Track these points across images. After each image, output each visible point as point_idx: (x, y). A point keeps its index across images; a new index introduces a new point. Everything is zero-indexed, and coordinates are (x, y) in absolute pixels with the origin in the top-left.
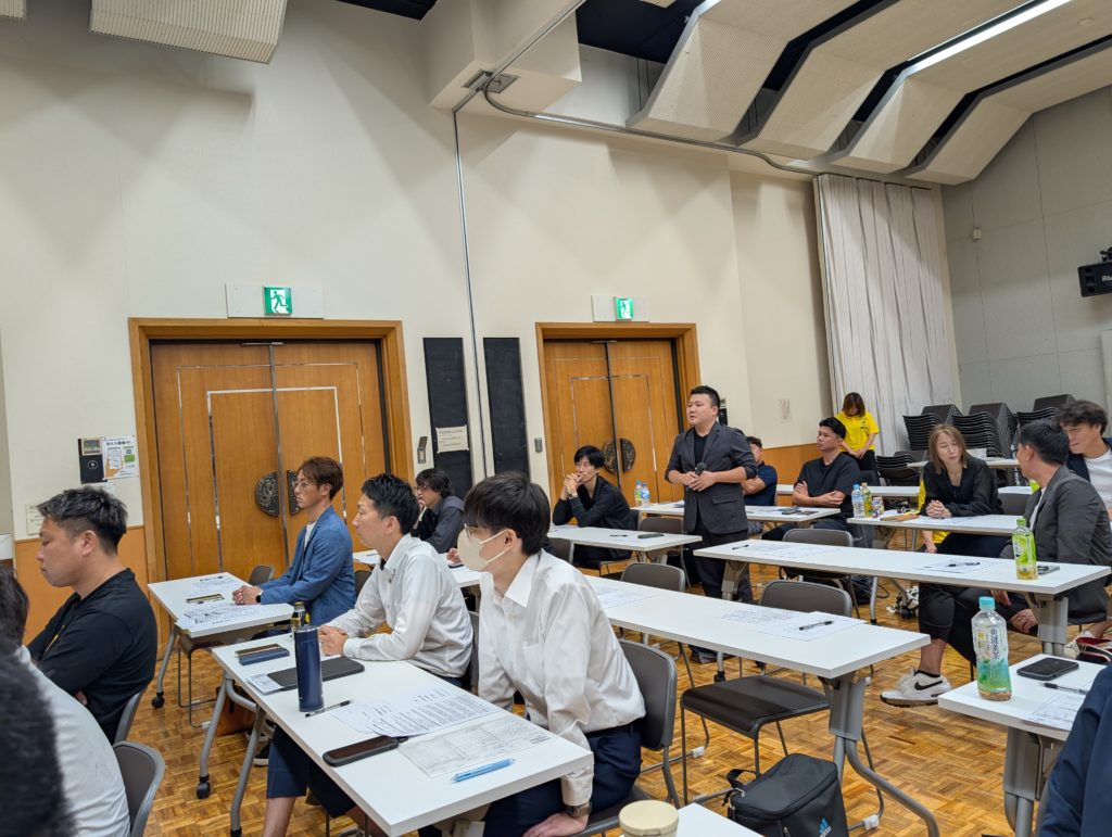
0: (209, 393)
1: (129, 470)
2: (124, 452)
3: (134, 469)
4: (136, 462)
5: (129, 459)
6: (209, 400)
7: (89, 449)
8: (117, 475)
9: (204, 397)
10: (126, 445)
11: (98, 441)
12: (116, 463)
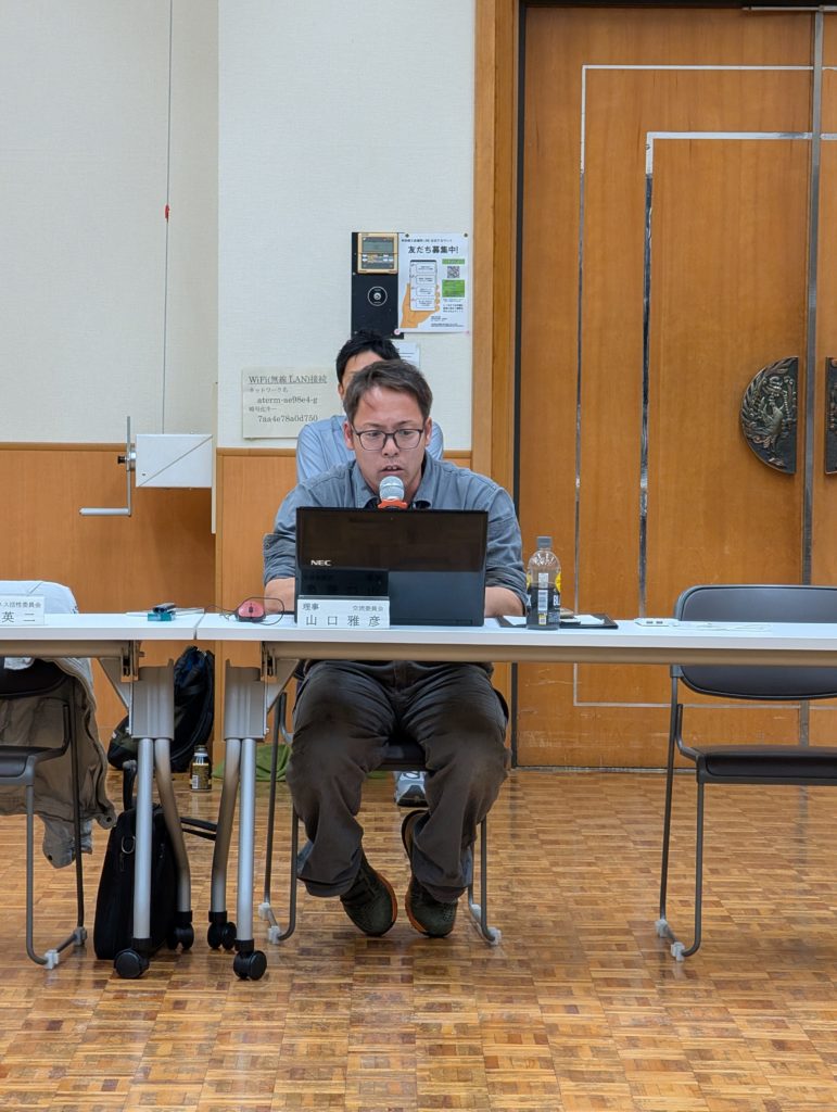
0: (651, 137)
1: (450, 317)
2: (443, 274)
3: (461, 315)
4: (467, 300)
5: (453, 289)
6: (649, 154)
7: (372, 259)
8: (425, 325)
9: (639, 146)
10: (449, 255)
11: (391, 240)
12: (426, 297)
